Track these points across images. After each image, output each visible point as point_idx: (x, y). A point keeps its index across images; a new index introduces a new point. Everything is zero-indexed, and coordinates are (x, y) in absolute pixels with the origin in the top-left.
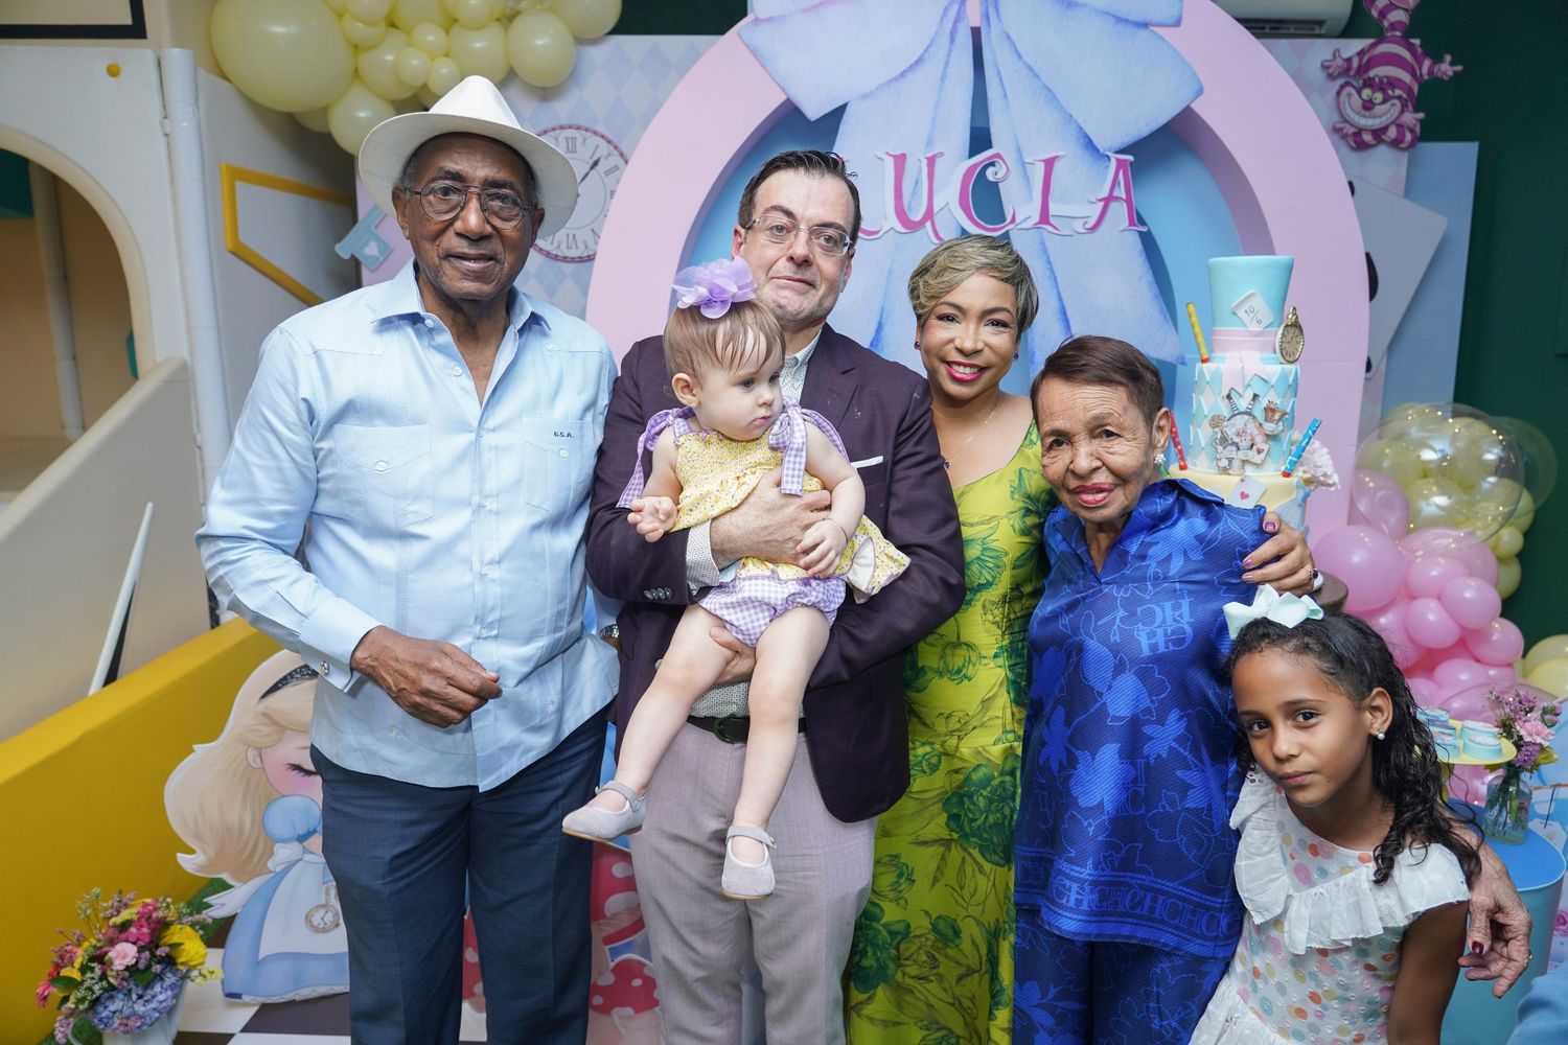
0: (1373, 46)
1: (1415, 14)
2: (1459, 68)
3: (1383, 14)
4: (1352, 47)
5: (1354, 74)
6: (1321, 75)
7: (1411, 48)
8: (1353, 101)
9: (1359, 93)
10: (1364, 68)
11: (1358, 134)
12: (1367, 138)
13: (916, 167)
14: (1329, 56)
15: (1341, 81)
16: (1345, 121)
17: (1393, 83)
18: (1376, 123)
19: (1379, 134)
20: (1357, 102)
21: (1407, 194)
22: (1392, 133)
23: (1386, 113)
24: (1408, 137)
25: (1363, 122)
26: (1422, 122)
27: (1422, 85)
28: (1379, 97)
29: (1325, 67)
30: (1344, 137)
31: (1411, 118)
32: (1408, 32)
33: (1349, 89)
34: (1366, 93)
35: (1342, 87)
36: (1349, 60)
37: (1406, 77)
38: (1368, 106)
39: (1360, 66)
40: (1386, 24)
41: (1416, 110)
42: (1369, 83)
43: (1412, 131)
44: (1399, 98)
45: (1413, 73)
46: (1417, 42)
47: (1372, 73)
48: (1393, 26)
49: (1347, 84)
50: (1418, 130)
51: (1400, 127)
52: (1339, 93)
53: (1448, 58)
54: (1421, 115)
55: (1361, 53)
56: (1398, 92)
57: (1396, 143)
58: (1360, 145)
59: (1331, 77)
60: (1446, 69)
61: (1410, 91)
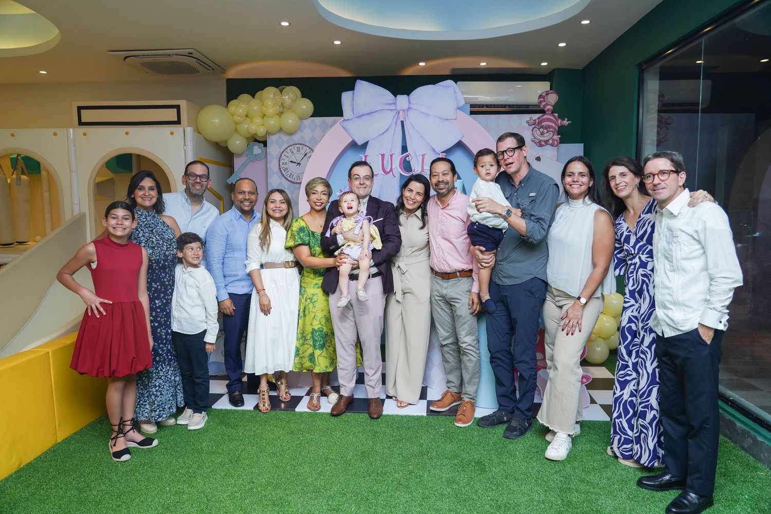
0: (542, 116)
1: (554, 106)
2: (570, 122)
3: (544, 106)
4: (536, 116)
5: (538, 125)
6: (527, 124)
7: (554, 116)
8: (537, 133)
9: (539, 130)
10: (540, 123)
11: (540, 142)
12: (543, 143)
13: (387, 158)
14: (528, 119)
15: (533, 126)
16: (535, 138)
17: (549, 127)
18: (545, 139)
19: (546, 142)
20: (538, 132)
21: (557, 161)
22: (551, 142)
23: (548, 136)
24: (556, 143)
25: (541, 138)
26: (560, 138)
27: (559, 127)
28: (545, 131)
29: (527, 122)
30: (536, 143)
31: (557, 137)
32: (553, 112)
33: (536, 129)
34: (541, 130)
35: (534, 128)
36: (535, 120)
37: (554, 125)
38: (542, 134)
39: (539, 122)
40: (546, 109)
41: (558, 135)
42: (542, 127)
43: (557, 141)
44: (552, 131)
45: (556, 124)
46: (556, 115)
47: (543, 124)
48: (548, 110)
49: (535, 127)
50: (559, 140)
51: (553, 140)
52: (532, 130)
53: (566, 119)
54: (559, 136)
55: (539, 118)
56: (551, 130)
57: (552, 145)
58: (541, 146)
59: (530, 125)
60: (566, 122)
61: (555, 129)
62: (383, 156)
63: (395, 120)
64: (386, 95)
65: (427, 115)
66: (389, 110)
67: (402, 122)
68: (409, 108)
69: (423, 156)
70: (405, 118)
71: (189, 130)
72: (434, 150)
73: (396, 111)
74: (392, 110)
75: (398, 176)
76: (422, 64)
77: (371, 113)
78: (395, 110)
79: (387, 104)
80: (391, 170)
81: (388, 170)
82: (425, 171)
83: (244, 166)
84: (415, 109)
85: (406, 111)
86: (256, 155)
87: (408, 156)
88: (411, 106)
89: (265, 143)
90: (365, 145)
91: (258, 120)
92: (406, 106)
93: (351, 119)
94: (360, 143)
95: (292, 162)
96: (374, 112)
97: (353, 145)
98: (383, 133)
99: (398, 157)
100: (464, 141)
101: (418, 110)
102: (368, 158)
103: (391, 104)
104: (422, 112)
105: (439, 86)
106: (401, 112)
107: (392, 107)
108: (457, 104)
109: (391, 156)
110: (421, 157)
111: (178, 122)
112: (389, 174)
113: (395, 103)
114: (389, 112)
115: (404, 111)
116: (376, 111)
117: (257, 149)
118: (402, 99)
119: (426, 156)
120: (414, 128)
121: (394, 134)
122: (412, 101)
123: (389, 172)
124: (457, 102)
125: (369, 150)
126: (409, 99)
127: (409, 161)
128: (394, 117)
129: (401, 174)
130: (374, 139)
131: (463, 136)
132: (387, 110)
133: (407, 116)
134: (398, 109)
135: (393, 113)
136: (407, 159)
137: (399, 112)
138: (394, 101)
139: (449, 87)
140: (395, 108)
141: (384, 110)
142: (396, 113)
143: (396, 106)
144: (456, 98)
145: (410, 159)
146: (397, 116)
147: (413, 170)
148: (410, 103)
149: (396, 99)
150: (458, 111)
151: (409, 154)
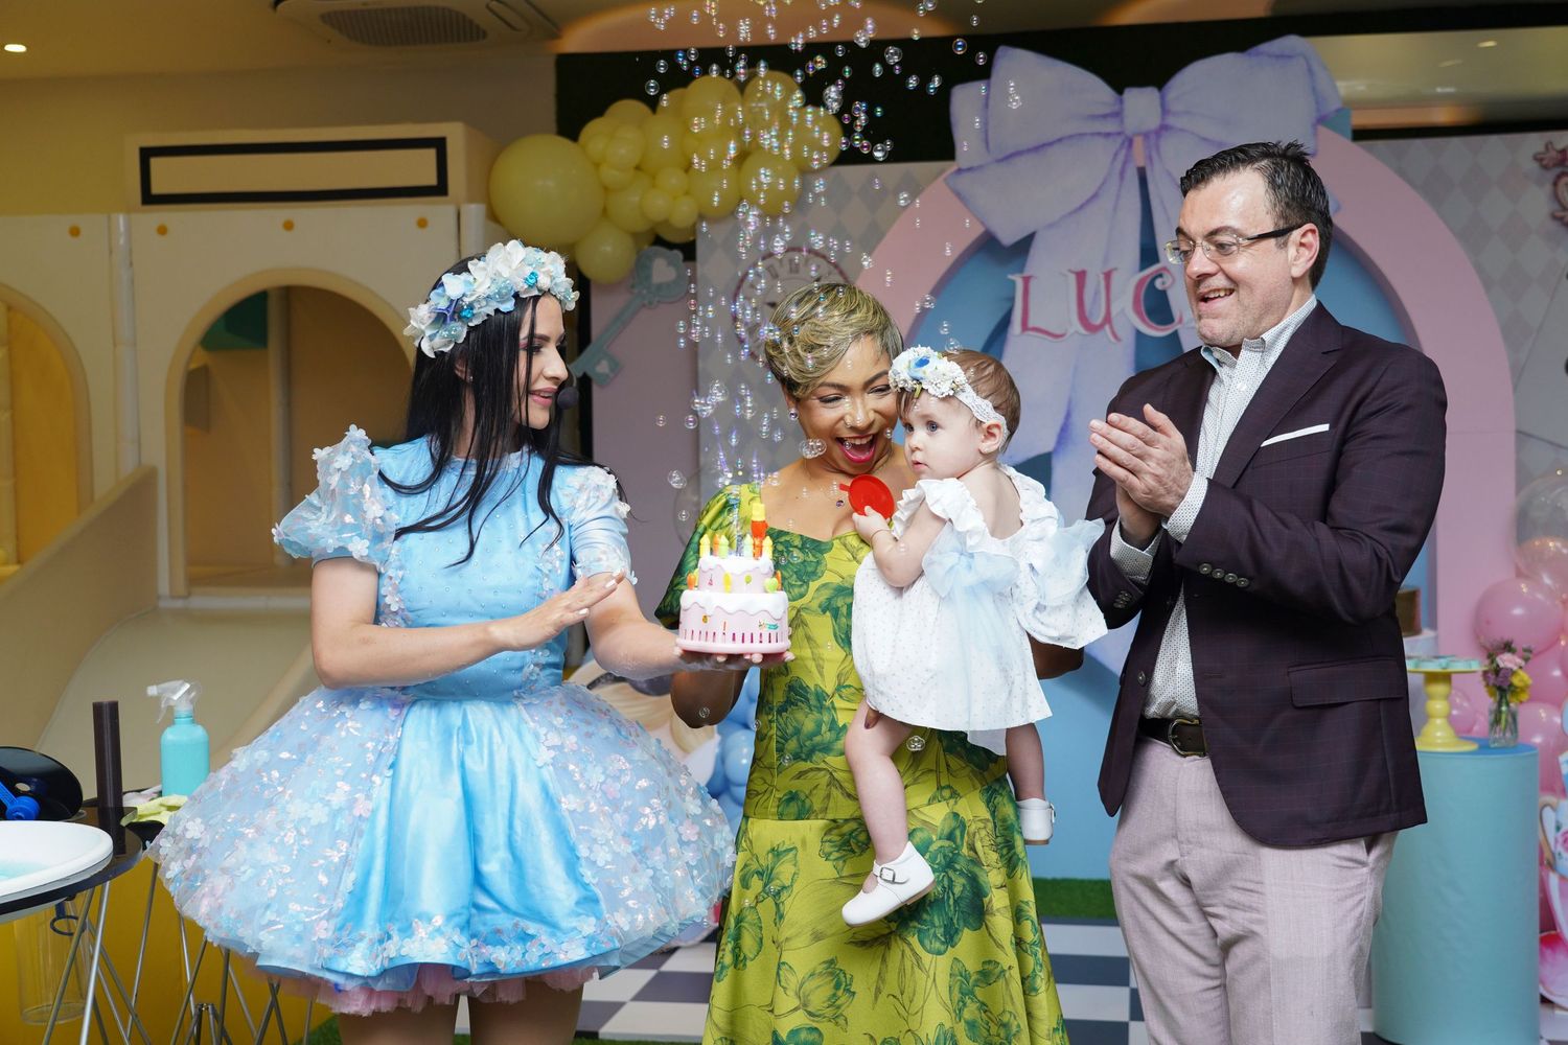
13: (1093, 282)
62: (1081, 276)
63: (1118, 165)
64: (1090, 88)
66: (1099, 134)
67: (1142, 171)
68: (1164, 128)
70: (1150, 158)
73: (1119, 140)
74: (1108, 135)
75: (1129, 339)
77: (1044, 145)
78: (1119, 134)
79: (1094, 117)
80: (1108, 319)
81: (1097, 320)
84: (1182, 130)
85: (1152, 137)
87: (1161, 276)
88: (1171, 120)
90: (1024, 246)
92: (1153, 122)
93: (980, 167)
94: (1008, 236)
96: (1051, 144)
97: (988, 247)
98: (1081, 207)
99: (1128, 281)
101: (1193, 133)
102: (1033, 285)
103: (1105, 116)
104: (1206, 138)
105: (1258, 54)
106: (1138, 142)
107: (1110, 126)
108: (1320, 108)
109: (1108, 276)
112: (1100, 334)
113: (1117, 115)
114: (1101, 140)
115: (1146, 135)
116: (1060, 140)
118: (1141, 102)
121: (1115, 209)
122: (1174, 106)
123: (1101, 326)
124: (1317, 103)
125: (1038, 262)
126: (1162, 98)
127: (1164, 293)
128: (1116, 155)
129: (1139, 334)
130: (1051, 226)
132: (1093, 134)
133: (1158, 148)
134: (1129, 132)
135: (1114, 145)
136: (1158, 284)
137: (1130, 142)
138: (1116, 108)
139: (1290, 57)
140: (1119, 130)
141: (1082, 135)
142: (1123, 144)
143: (1122, 122)
144: (1314, 89)
145: (1168, 284)
146: (1123, 152)
147: (1177, 319)
148: (1165, 111)
149: (1121, 102)
150: (1322, 129)
151: (1165, 269)
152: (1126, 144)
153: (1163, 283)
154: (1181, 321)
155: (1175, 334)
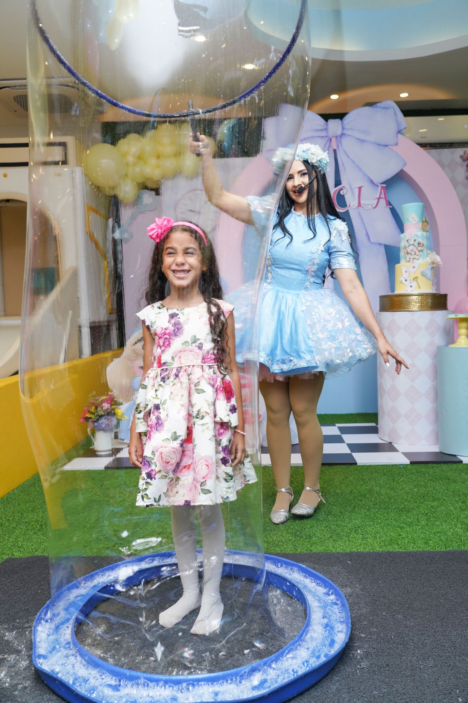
6: (460, 160)
14: (462, 154)
15: (467, 162)
29: (461, 157)
52: (467, 166)
59: (464, 160)
63: (326, 148)
64: (316, 119)
65: (363, 141)
66: (319, 137)
67: (335, 151)
68: (343, 134)
69: (360, 188)
70: (338, 146)
71: (78, 172)
72: (372, 182)
73: (327, 139)
74: (322, 137)
76: (334, 97)
78: (327, 137)
79: (317, 130)
82: (362, 206)
83: (133, 218)
84: (350, 135)
85: (339, 138)
86: (146, 205)
87: (342, 189)
88: (345, 132)
89: (157, 191)
91: (153, 161)
92: (339, 132)
95: (191, 211)
100: (406, 169)
101: (353, 137)
103: (321, 130)
104: (358, 139)
105: (377, 107)
106: (334, 140)
107: (323, 134)
108: (398, 128)
110: (357, 190)
111: (64, 162)
113: (326, 129)
114: (320, 139)
115: (336, 137)
116: (305, 139)
117: (148, 198)
118: (335, 125)
119: (363, 189)
120: (348, 157)
122: (347, 126)
124: (398, 125)
126: (342, 123)
127: (343, 196)
128: (325, 144)
131: (405, 164)
132: (317, 137)
133: (341, 143)
134: (330, 136)
135: (324, 141)
136: (341, 192)
137: (331, 140)
138: (325, 127)
139: (388, 108)
140: (327, 135)
141: (313, 137)
142: (328, 140)
143: (327, 132)
144: (397, 120)
145: (345, 193)
146: (328, 144)
147: (348, 205)
148: (343, 128)
149: (327, 124)
150: (399, 135)
151: (344, 187)
152: (329, 140)
153: (343, 192)
154: (350, 206)
155: (348, 211)
